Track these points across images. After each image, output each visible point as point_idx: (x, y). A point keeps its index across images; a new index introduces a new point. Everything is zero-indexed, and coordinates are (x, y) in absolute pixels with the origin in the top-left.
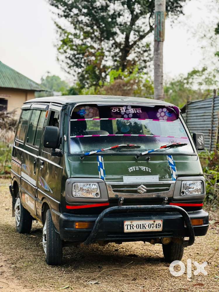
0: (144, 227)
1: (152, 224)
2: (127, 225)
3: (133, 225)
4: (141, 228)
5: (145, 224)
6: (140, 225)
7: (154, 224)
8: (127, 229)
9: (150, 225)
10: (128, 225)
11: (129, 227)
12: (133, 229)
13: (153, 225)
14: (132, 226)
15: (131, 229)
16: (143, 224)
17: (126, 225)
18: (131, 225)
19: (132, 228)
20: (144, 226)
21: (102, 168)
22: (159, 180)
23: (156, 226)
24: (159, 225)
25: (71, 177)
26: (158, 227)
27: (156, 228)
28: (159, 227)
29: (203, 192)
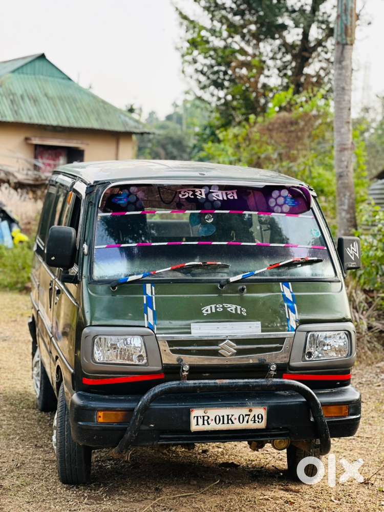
0: (230, 421)
1: (246, 415)
2: (196, 418)
3: (209, 418)
4: (223, 423)
5: (232, 415)
6: (221, 418)
7: (249, 415)
8: (197, 424)
9: (241, 417)
10: (199, 418)
11: (200, 421)
12: (208, 424)
13: (247, 417)
14: (206, 418)
15: (204, 424)
16: (228, 416)
17: (194, 417)
18: (204, 417)
19: (206, 422)
20: (231, 419)
21: (152, 308)
22: (262, 331)
23: (255, 419)
24: (260, 417)
25: (93, 324)
26: (258, 422)
27: (255, 422)
28: (260, 420)
29: (349, 354)
